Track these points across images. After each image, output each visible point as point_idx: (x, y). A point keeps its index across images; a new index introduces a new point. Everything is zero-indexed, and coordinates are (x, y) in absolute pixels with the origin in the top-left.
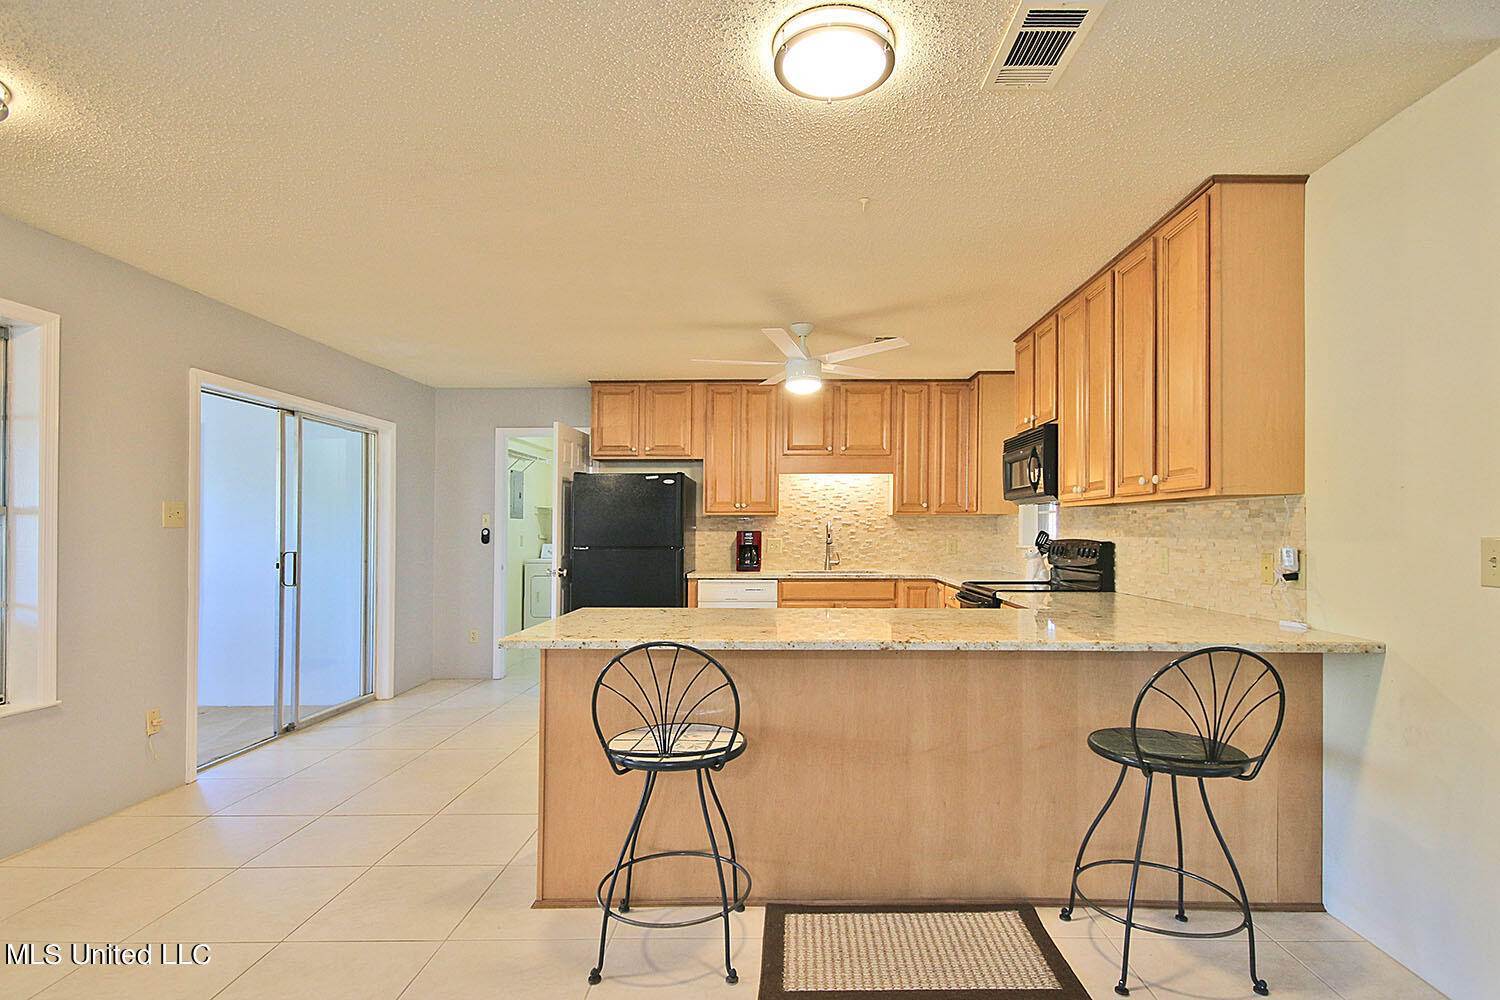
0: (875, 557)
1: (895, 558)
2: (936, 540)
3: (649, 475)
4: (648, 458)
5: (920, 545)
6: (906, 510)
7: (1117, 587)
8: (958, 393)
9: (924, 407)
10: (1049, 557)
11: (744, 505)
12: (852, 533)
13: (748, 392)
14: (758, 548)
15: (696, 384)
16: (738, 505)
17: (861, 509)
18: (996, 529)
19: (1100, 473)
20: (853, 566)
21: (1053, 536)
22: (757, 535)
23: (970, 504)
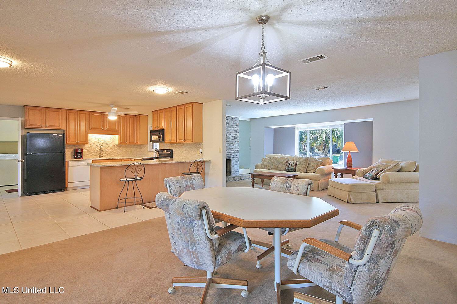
0: (112, 154)
1: (117, 155)
2: (127, 150)
3: (54, 134)
4: (47, 128)
5: (123, 151)
6: (122, 144)
7: (173, 157)
8: (133, 118)
9: (126, 121)
10: (158, 153)
11: (79, 142)
12: (106, 149)
13: (80, 113)
14: (82, 152)
15: (63, 110)
16: (77, 142)
17: (108, 143)
18: (140, 148)
19: (174, 138)
20: (106, 157)
21: (158, 149)
22: (82, 150)
23: (137, 142)
